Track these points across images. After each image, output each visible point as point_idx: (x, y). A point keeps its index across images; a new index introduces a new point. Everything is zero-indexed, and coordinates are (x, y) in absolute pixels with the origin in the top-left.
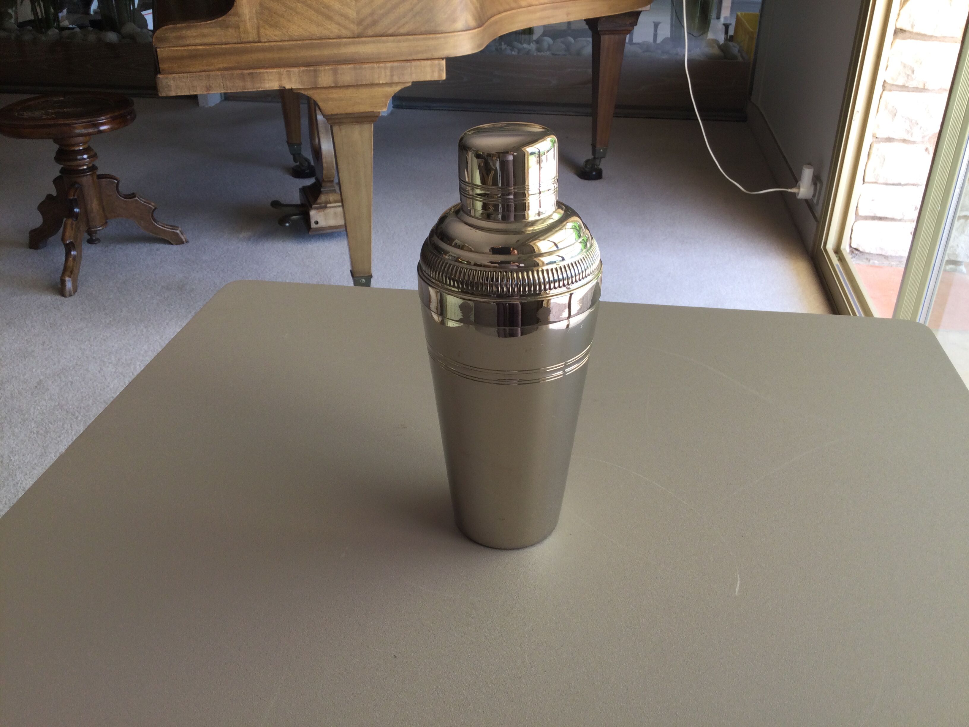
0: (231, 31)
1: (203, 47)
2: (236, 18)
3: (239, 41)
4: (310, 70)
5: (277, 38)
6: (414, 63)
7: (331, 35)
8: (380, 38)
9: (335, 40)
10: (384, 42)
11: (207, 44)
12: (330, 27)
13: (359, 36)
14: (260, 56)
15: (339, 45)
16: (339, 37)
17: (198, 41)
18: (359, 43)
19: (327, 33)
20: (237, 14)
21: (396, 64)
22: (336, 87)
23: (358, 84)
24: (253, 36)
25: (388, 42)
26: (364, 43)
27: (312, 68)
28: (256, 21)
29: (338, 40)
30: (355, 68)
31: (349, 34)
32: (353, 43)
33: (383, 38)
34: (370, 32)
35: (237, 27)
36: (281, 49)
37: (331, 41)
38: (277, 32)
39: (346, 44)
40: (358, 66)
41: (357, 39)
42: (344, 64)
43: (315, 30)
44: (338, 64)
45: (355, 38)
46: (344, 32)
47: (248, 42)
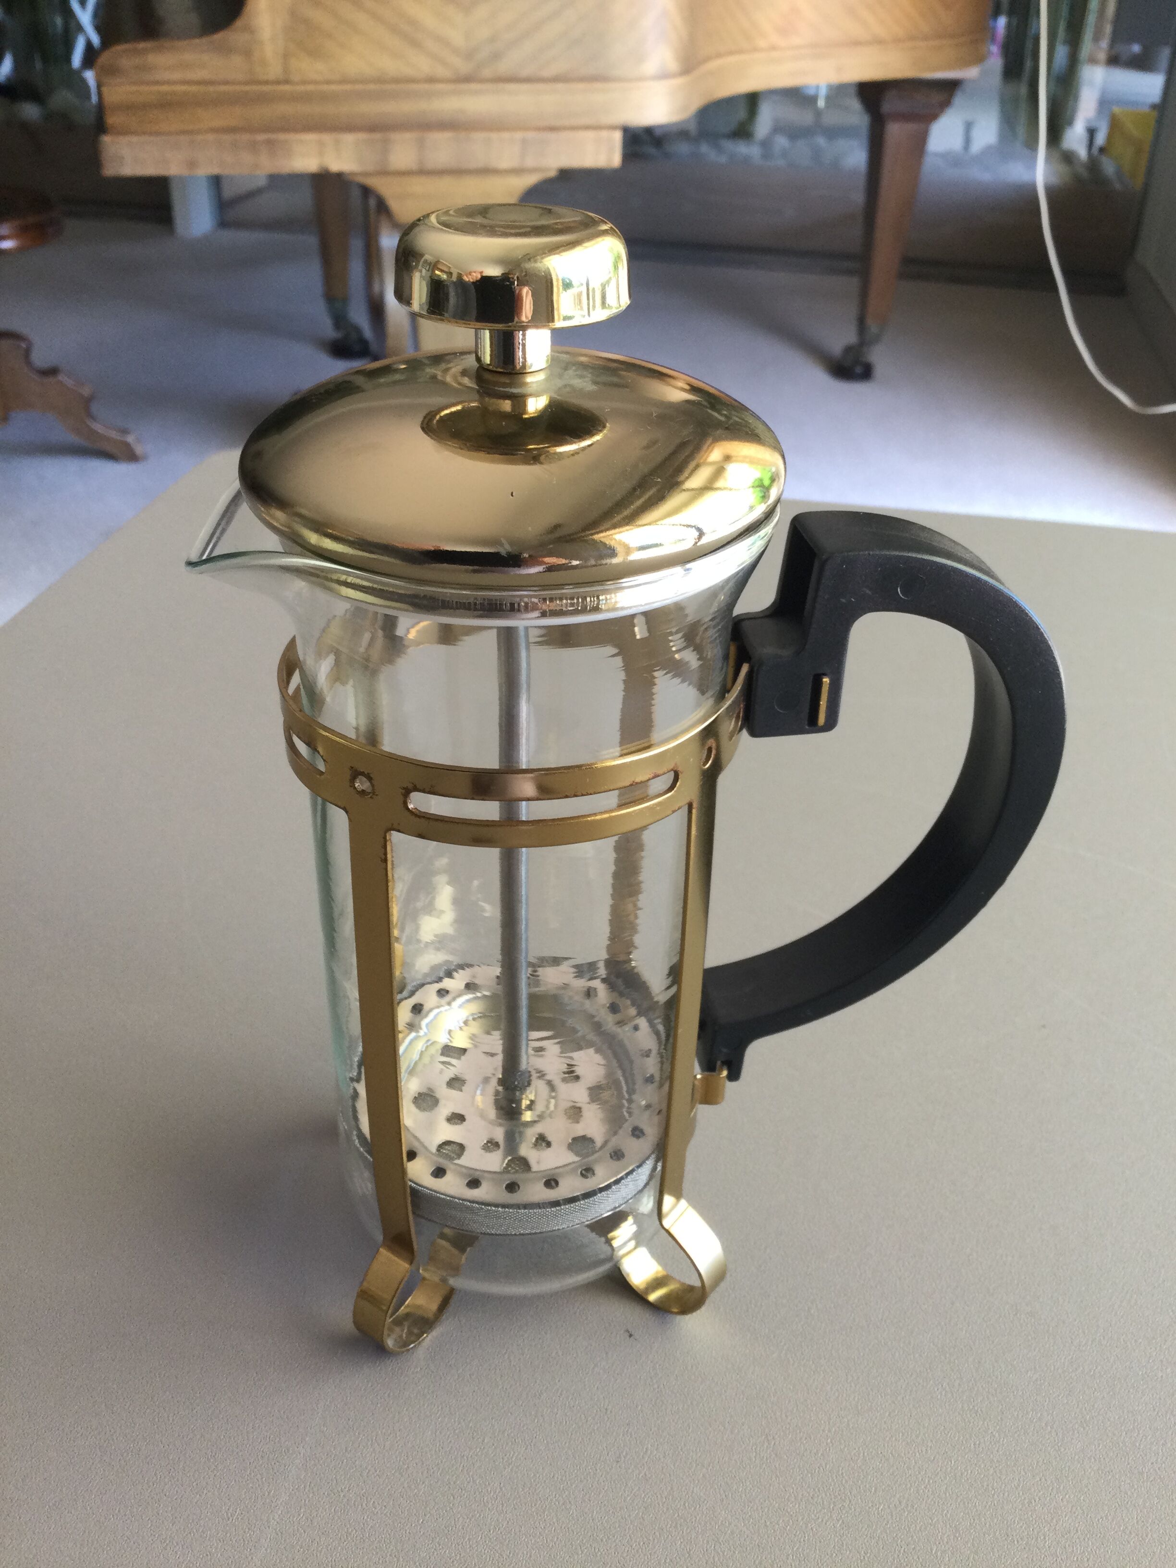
0: (237, 60)
1: (185, 87)
2: (247, 37)
3: (250, 79)
4: (376, 140)
5: (318, 78)
6: (564, 135)
7: (417, 75)
8: (505, 84)
9: (423, 86)
10: (511, 92)
11: (191, 83)
12: (414, 60)
13: (468, 79)
14: (288, 109)
15: (429, 95)
16: (431, 80)
17: (177, 76)
18: (465, 92)
19: (408, 71)
20: (249, 29)
21: (530, 135)
22: (422, 172)
23: (460, 168)
24: (274, 70)
25: (519, 92)
26: (476, 93)
27: (378, 136)
28: (282, 44)
29: (428, 85)
30: (456, 139)
31: (448, 74)
32: (456, 93)
33: (511, 85)
34: (487, 72)
35: (247, 53)
36: (324, 97)
37: (415, 86)
38: (319, 66)
39: (443, 93)
40: (461, 135)
41: (463, 85)
42: (437, 130)
43: (388, 65)
44: (426, 130)
45: (458, 82)
46: (441, 71)
47: (267, 82)
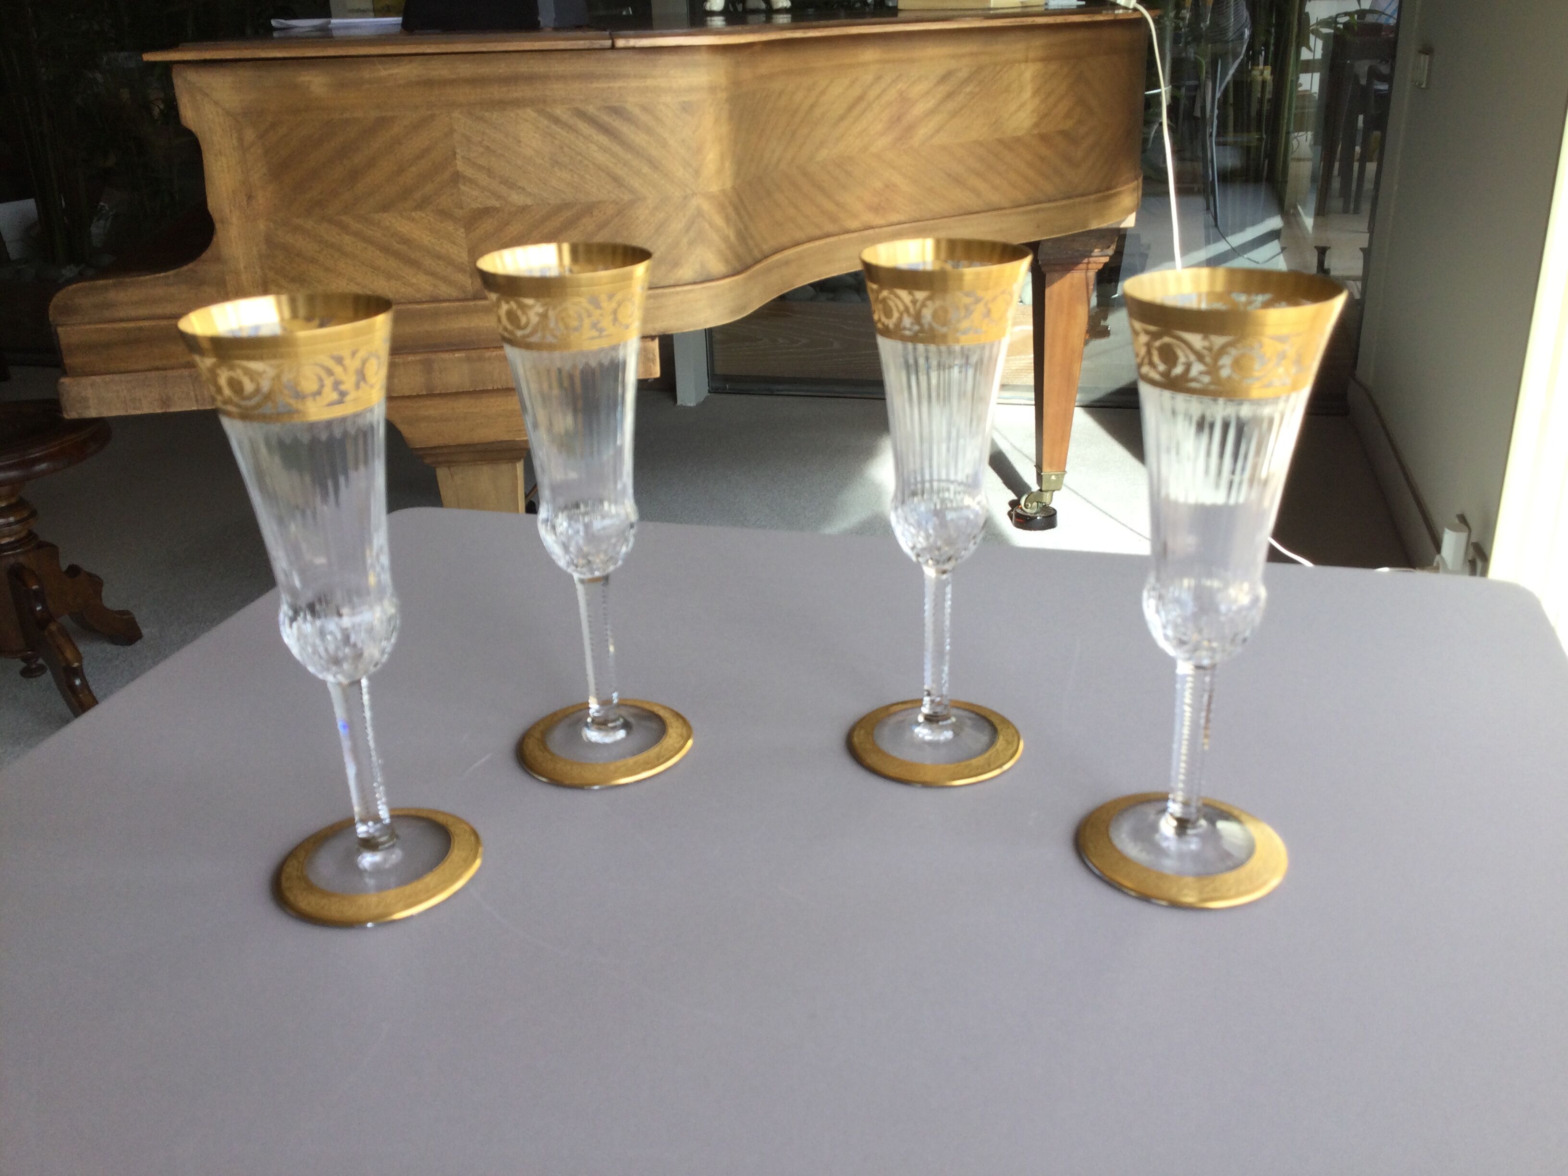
0: (209, 292)
2: (218, 266)
7: (418, 296)
9: (425, 306)
13: (475, 297)
15: (435, 315)
16: (436, 300)
17: (143, 312)
18: (474, 310)
19: (408, 292)
20: (218, 259)
22: (431, 395)
23: (477, 389)
26: (487, 310)
29: (433, 306)
30: (469, 359)
32: (466, 312)
35: (221, 283)
37: (418, 307)
39: (448, 313)
40: (474, 354)
42: (447, 351)
43: (384, 288)
44: (431, 352)
45: (466, 299)
46: (444, 290)
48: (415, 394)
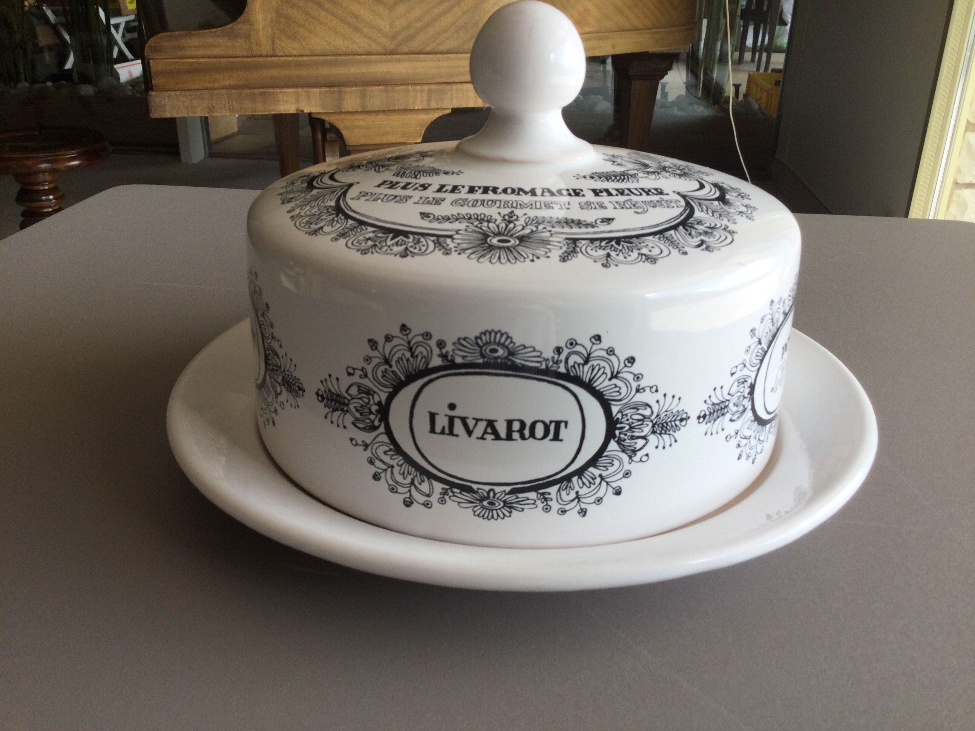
0: (241, 41)
1: (206, 60)
2: (248, 27)
3: (250, 54)
4: (334, 92)
5: (295, 52)
6: (455, 87)
7: (360, 51)
8: (417, 56)
9: (364, 57)
10: (420, 60)
11: (211, 57)
12: (358, 41)
13: (392, 53)
14: (275, 73)
15: (368, 63)
17: (201, 52)
18: (391, 61)
19: (354, 47)
20: (248, 22)
21: (433, 87)
22: (364, 112)
23: (389, 109)
24: (266, 49)
25: (425, 60)
26: (398, 61)
27: (336, 89)
28: (270, 30)
29: (368, 57)
30: (386, 91)
31: (380, 49)
32: (386, 61)
33: (420, 56)
34: (405, 49)
35: (248, 37)
36: (299, 65)
37: (359, 57)
38: (296, 45)
39: (376, 62)
40: (390, 88)
41: (390, 57)
42: (373, 86)
43: (340, 44)
44: (366, 86)
45: (386, 54)
46: (375, 47)
47: (261, 56)
48: (354, 111)
